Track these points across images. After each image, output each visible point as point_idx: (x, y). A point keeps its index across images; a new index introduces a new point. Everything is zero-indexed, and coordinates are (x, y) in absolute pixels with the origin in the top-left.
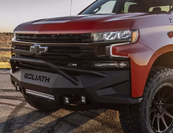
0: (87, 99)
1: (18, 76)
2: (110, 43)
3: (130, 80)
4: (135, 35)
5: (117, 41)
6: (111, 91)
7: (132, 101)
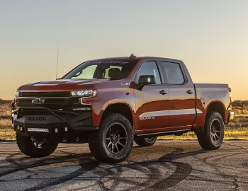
0: (68, 129)
1: (22, 120)
2: (81, 97)
3: (91, 117)
4: (95, 93)
5: (85, 96)
6: (81, 123)
7: (93, 129)
